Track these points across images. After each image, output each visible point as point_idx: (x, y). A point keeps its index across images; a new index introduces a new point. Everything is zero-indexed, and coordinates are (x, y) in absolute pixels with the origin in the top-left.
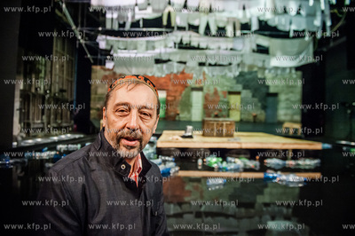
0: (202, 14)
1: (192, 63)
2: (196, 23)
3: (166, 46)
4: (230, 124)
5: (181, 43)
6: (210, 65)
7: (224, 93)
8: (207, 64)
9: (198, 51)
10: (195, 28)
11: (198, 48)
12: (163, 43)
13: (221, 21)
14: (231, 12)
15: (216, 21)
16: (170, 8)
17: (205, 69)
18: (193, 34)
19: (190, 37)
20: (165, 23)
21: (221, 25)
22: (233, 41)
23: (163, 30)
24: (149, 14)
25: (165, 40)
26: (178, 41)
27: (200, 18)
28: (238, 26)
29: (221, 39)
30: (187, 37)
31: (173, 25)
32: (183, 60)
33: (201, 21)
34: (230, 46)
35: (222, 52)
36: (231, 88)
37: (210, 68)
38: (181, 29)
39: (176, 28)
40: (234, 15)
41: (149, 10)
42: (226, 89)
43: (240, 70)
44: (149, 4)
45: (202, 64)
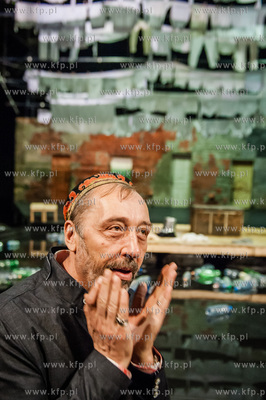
0: (195, 34)
1: (176, 115)
2: (183, 48)
3: (134, 87)
4: (236, 216)
5: (159, 80)
6: (205, 117)
7: (225, 162)
8: (200, 115)
9: (186, 96)
10: (181, 57)
11: (186, 90)
12: (129, 82)
13: (227, 44)
14: (244, 29)
15: (217, 44)
16: (142, 25)
17: (197, 124)
18: (179, 67)
19: (174, 71)
20: (133, 48)
21: (226, 51)
22: (244, 79)
23: (131, 60)
24: (108, 34)
25: (133, 77)
26: (153, 77)
27: (190, 40)
28: (254, 52)
29: (225, 75)
30: (169, 71)
31: (146, 51)
32: (161, 109)
33: (192, 45)
34: (239, 85)
35: (225, 96)
36: (238, 154)
37: (205, 122)
38: (159, 58)
39: (151, 58)
40: (249, 34)
41: (109, 28)
42: (228, 156)
43: (254, 125)
44: (108, 18)
45: (191, 116)
